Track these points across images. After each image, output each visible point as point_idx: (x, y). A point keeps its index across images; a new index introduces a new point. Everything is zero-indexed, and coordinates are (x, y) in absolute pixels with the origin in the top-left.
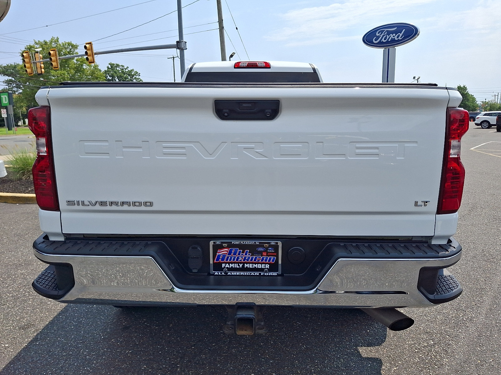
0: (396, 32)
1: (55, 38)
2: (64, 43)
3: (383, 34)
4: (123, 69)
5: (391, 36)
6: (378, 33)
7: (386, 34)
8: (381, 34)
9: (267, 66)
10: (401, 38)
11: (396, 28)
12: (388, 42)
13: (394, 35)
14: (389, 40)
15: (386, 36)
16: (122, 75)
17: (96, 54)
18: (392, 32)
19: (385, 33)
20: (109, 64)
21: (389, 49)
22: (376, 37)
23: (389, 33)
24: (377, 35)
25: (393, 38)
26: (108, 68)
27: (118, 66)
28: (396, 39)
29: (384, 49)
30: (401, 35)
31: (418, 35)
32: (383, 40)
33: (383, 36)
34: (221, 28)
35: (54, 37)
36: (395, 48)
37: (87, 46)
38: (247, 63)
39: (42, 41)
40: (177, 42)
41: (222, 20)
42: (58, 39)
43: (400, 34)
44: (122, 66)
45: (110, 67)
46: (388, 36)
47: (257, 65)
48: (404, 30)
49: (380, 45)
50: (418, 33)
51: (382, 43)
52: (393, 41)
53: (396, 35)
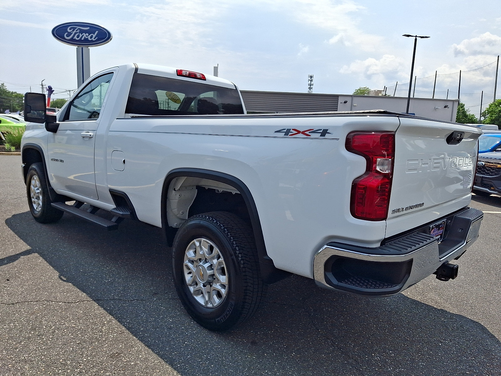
0: (89, 32)
3: (75, 31)
5: (83, 35)
6: (70, 29)
8: (73, 31)
10: (94, 39)
11: (89, 28)
12: (80, 40)
13: (87, 34)
14: (83, 39)
15: (78, 34)
18: (85, 32)
19: (77, 31)
21: (82, 48)
22: (67, 33)
23: (82, 32)
24: (69, 31)
25: (86, 37)
28: (90, 39)
29: (77, 47)
30: (94, 36)
31: (111, 40)
32: (75, 37)
33: (76, 33)
36: (89, 48)
43: (93, 35)
46: (80, 34)
48: (97, 32)
49: (72, 42)
50: (111, 37)
51: (75, 40)
52: (86, 40)
53: (89, 35)
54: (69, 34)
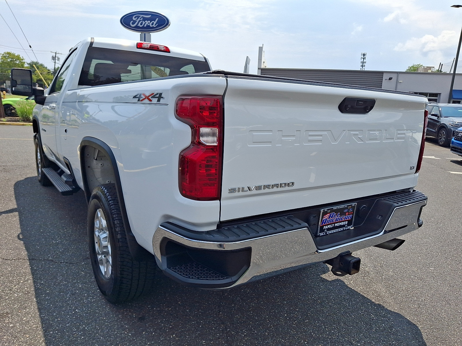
0: (151, 20)
3: (139, 19)
5: (146, 22)
6: (135, 18)
7: (141, 19)
8: (137, 19)
9: (167, 50)
10: (155, 25)
11: (151, 16)
12: (143, 27)
13: (149, 22)
14: (145, 26)
15: (142, 21)
18: (147, 19)
21: (145, 34)
22: (132, 21)
23: (145, 19)
24: (134, 19)
25: (148, 24)
28: (151, 26)
29: (141, 33)
30: (155, 23)
31: (169, 25)
32: (139, 25)
33: (139, 21)
36: (150, 34)
38: (149, 45)
46: (143, 22)
47: (158, 48)
48: (157, 19)
49: (136, 29)
50: (169, 24)
51: (139, 27)
52: (148, 27)
53: (150, 22)
54: (134, 22)
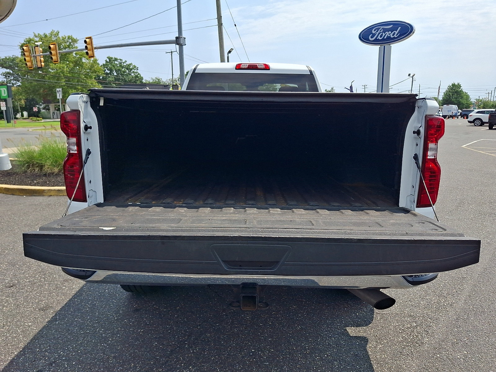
0: (392, 30)
1: (55, 32)
2: (64, 36)
3: (379, 32)
4: (121, 63)
5: (386, 34)
6: (374, 31)
8: (377, 32)
9: (267, 67)
10: (396, 35)
11: (392, 26)
13: (390, 32)
14: (385, 38)
15: (382, 33)
16: (121, 69)
17: (96, 48)
18: (388, 30)
20: (108, 58)
21: (384, 47)
22: (371, 35)
23: (385, 31)
24: (373, 32)
25: (389, 35)
26: (106, 61)
27: (116, 59)
28: (392, 37)
29: (380, 46)
30: (396, 33)
31: (413, 33)
32: (379, 38)
33: (379, 33)
34: (220, 25)
35: (54, 30)
36: (391, 45)
37: (87, 40)
39: (42, 34)
40: (177, 38)
41: (221, 17)
42: (58, 33)
43: (395, 31)
44: (120, 60)
45: (108, 61)
47: (257, 67)
48: (400, 28)
49: (376, 42)
50: (413, 31)
51: (379, 40)
52: (389, 38)
53: (392, 33)
54: (374, 35)
